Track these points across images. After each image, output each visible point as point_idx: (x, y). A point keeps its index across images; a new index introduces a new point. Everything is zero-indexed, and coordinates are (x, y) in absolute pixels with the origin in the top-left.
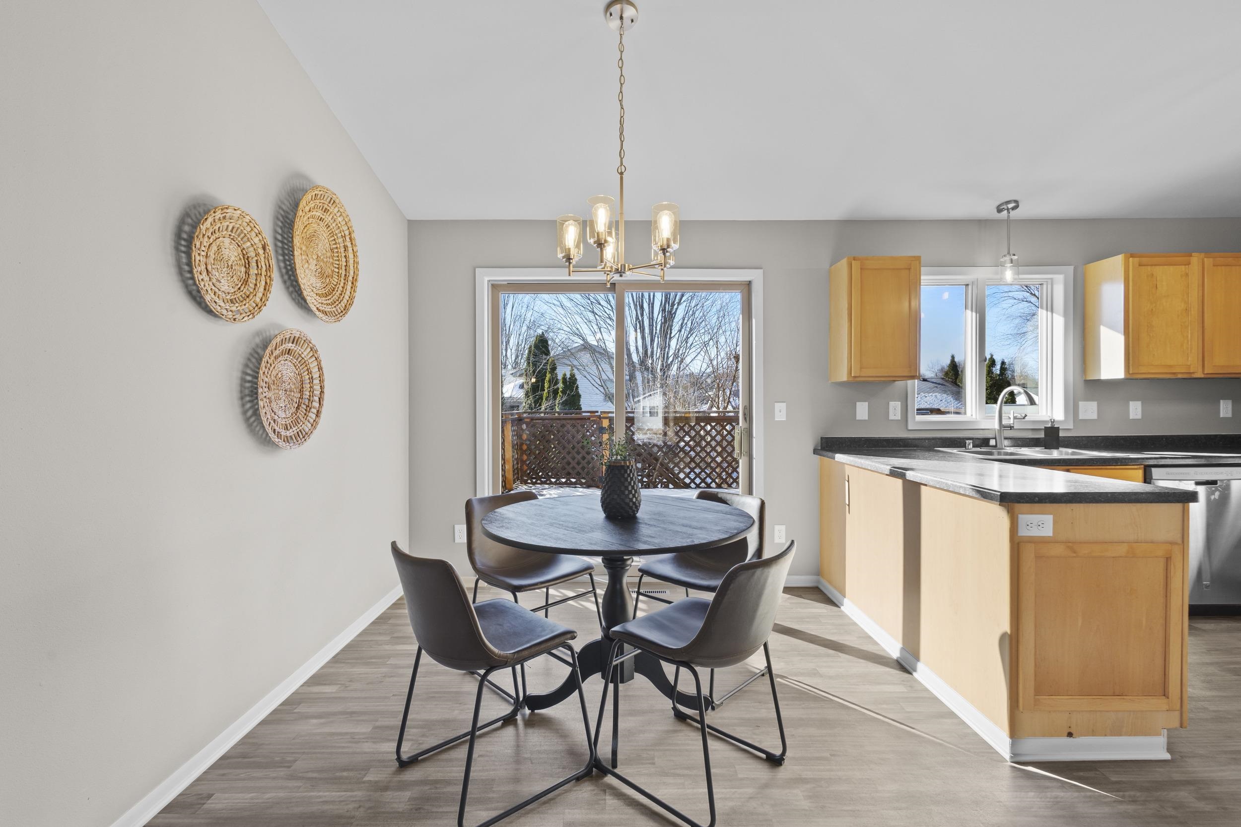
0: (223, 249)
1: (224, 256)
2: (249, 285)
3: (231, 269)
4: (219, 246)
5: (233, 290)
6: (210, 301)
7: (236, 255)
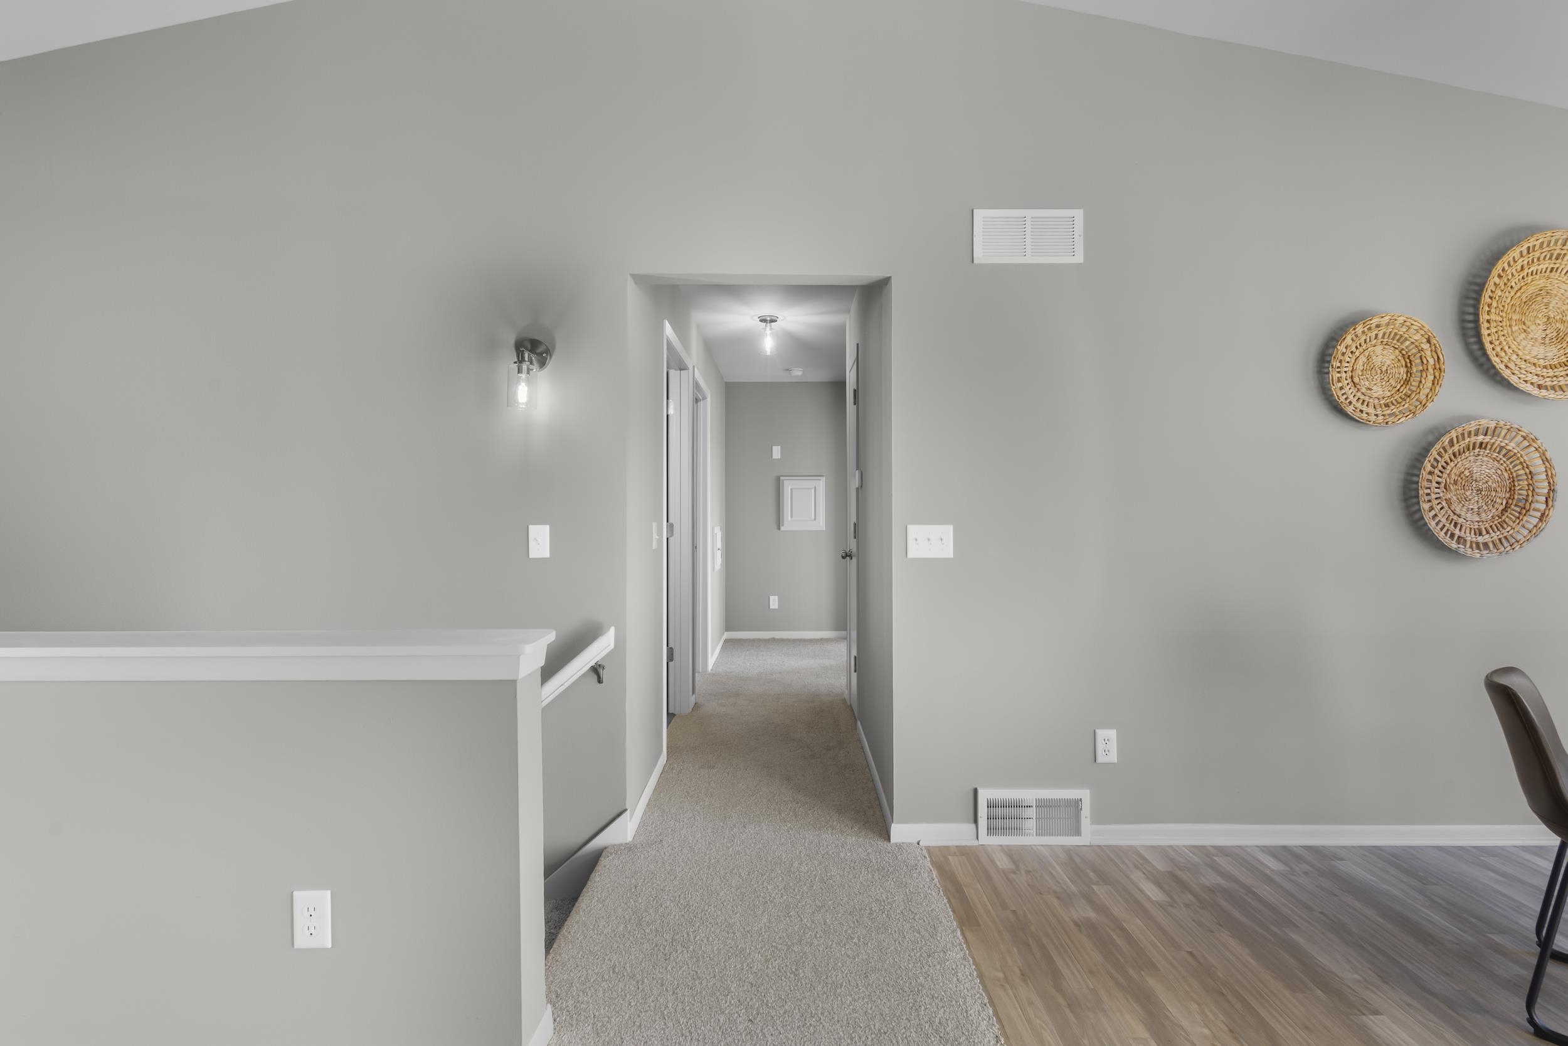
0: (1374, 358)
1: (1375, 364)
2: (1411, 384)
3: (1385, 374)
4: (1368, 356)
5: (1389, 394)
6: (1352, 411)
7: (1393, 357)
